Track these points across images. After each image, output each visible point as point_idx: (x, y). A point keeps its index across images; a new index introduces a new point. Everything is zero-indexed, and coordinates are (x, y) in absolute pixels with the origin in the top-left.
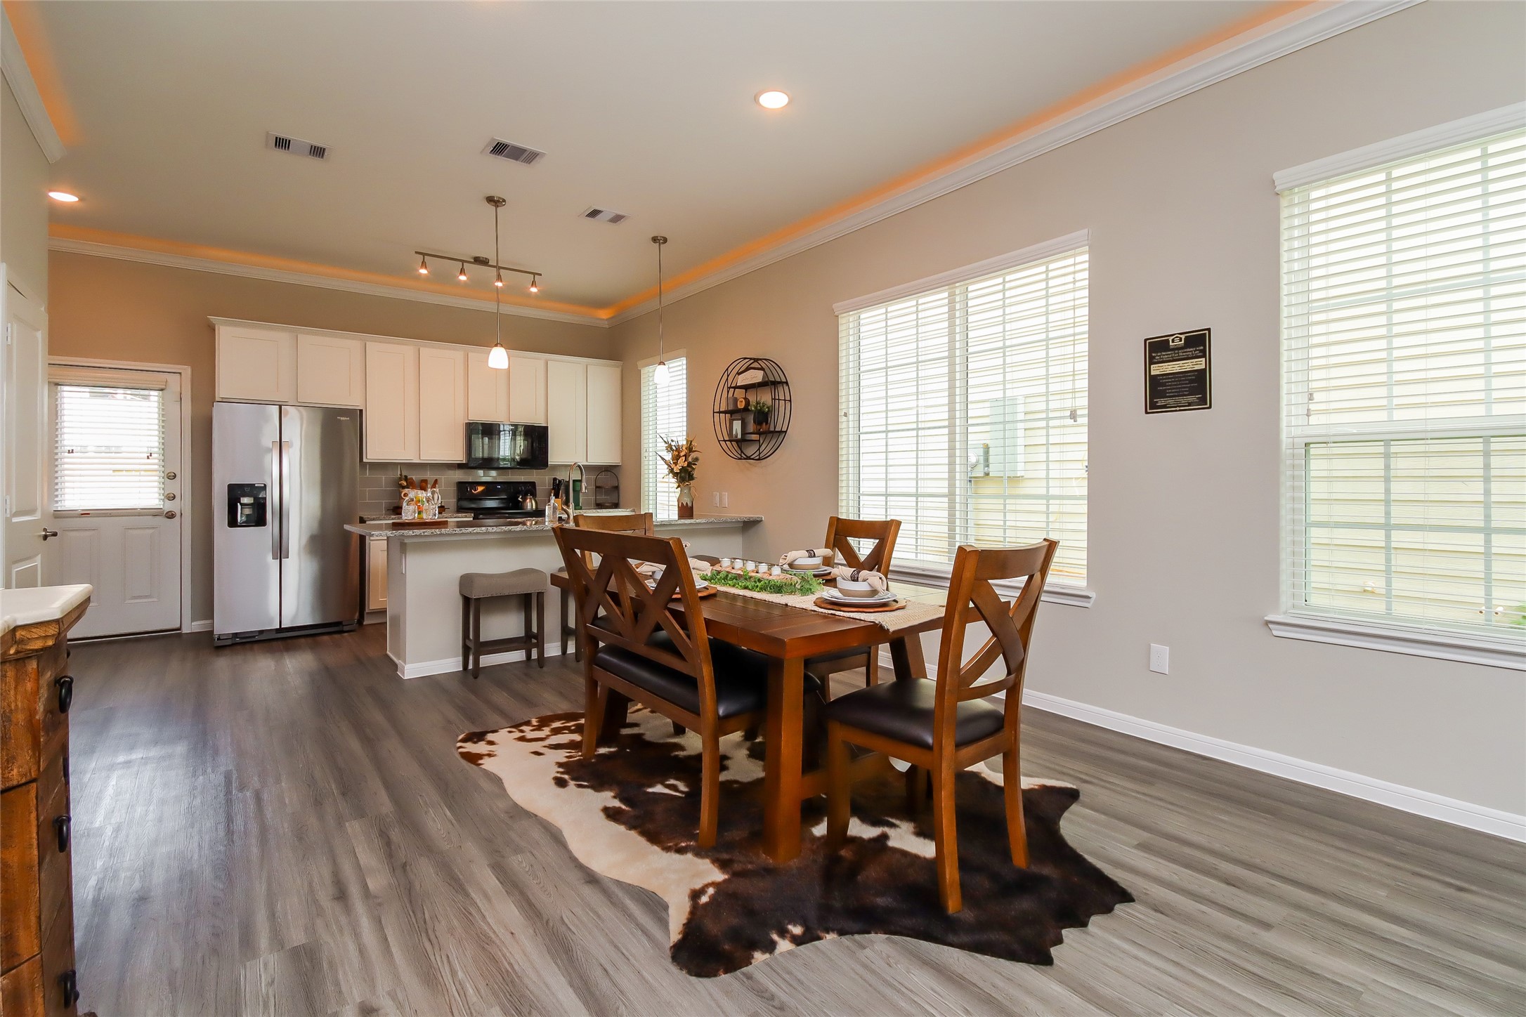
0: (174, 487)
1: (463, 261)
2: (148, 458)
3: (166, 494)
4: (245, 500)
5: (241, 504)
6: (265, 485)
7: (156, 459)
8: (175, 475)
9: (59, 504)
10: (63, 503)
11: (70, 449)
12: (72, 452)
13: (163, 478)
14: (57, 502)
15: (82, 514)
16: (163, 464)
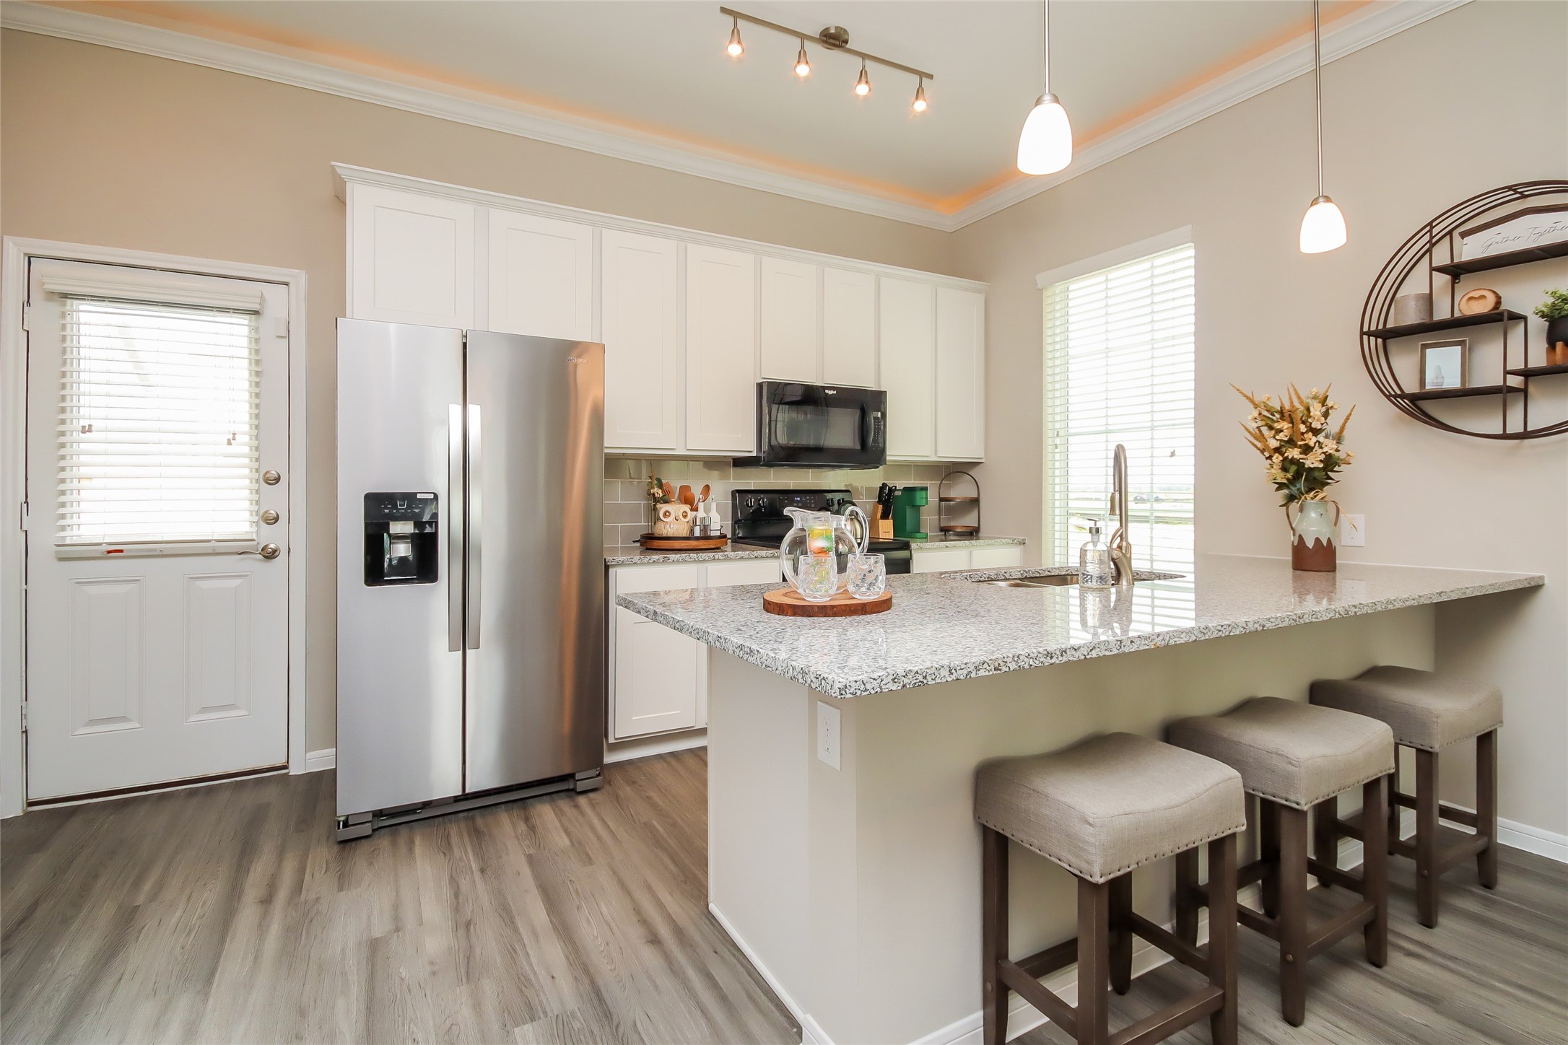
0: (275, 500)
1: (803, 37)
2: (229, 443)
3: (262, 512)
4: (397, 528)
5: (390, 535)
6: (436, 497)
7: (243, 445)
8: (279, 476)
9: (67, 533)
10: (75, 532)
11: (86, 423)
12: (90, 431)
13: (257, 481)
14: (63, 528)
15: (109, 552)
16: (256, 454)
